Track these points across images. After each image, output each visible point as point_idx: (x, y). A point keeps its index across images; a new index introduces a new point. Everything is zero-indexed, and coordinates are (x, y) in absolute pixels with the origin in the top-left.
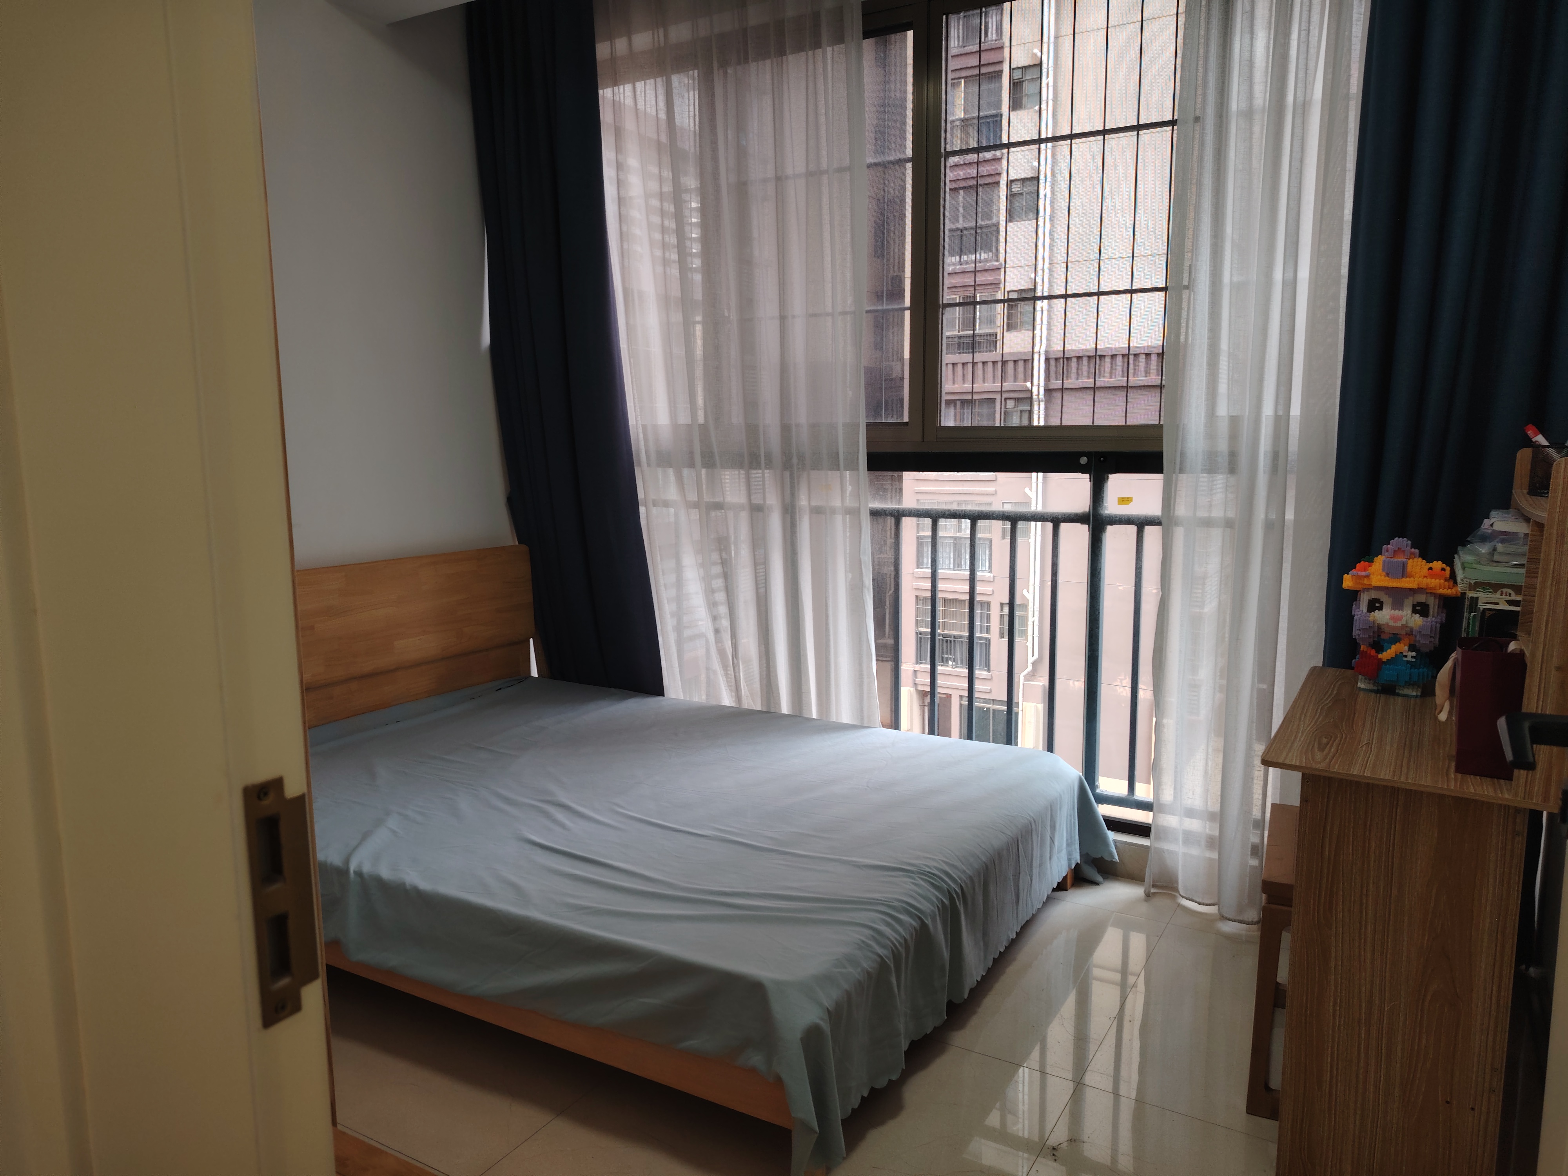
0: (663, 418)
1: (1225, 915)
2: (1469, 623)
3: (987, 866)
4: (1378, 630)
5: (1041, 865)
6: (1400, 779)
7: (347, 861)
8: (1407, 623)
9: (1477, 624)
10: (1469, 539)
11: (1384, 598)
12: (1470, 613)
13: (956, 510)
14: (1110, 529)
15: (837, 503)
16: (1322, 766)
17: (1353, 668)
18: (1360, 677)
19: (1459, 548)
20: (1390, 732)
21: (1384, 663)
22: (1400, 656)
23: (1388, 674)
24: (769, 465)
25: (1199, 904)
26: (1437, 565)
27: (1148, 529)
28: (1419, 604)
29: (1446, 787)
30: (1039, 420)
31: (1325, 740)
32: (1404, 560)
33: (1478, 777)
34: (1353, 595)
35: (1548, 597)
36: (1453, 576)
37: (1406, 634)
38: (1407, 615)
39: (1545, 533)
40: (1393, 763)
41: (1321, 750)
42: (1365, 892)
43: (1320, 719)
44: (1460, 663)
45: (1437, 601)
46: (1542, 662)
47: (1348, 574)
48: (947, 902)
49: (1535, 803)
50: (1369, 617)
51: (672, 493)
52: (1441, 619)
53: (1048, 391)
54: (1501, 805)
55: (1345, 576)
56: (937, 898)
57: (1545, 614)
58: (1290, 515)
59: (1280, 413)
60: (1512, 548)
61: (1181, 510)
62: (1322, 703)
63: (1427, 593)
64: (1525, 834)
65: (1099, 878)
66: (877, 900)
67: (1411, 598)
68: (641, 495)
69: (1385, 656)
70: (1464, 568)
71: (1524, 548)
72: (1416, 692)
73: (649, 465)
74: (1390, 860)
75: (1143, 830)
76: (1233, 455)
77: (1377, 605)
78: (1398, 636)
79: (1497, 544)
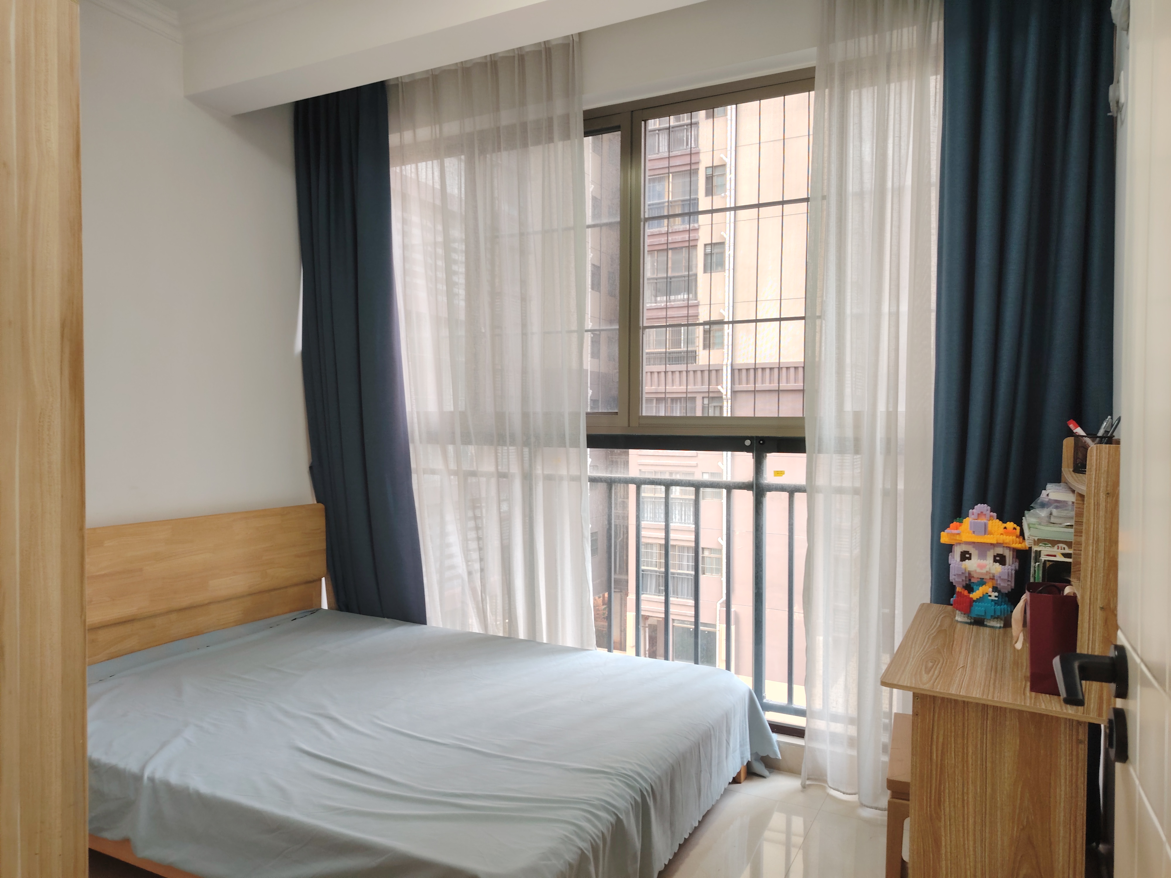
0: (431, 406)
1: (864, 803)
2: (1035, 571)
3: (673, 766)
4: (969, 576)
5: (719, 763)
6: (988, 698)
7: (143, 769)
8: (990, 570)
9: (1041, 572)
10: (1032, 505)
11: (972, 550)
12: (1035, 563)
13: (654, 478)
14: (769, 494)
15: (563, 472)
16: (927, 687)
17: (952, 605)
18: (957, 611)
19: (1026, 512)
20: (980, 656)
21: (974, 601)
22: (987, 595)
23: (978, 610)
24: (513, 443)
25: (844, 793)
26: (1010, 525)
27: (797, 495)
28: (998, 555)
29: (1023, 704)
30: (727, 413)
31: (930, 664)
32: (985, 521)
33: (1048, 695)
34: (949, 548)
35: (1091, 552)
36: (1022, 534)
37: (990, 579)
38: (990, 563)
39: (1085, 502)
40: (983, 684)
41: (928, 671)
42: (965, 790)
43: (927, 646)
44: (1029, 602)
45: (1011, 552)
46: (1090, 604)
47: (944, 531)
48: (639, 799)
49: (1092, 717)
50: (962, 565)
51: (438, 464)
52: (1015, 567)
53: (734, 392)
54: (1066, 719)
55: (942, 533)
56: (631, 796)
57: (1090, 565)
58: (901, 486)
59: (891, 409)
60: (1064, 513)
61: (821, 481)
62: (929, 633)
63: (1004, 547)
64: (1086, 742)
65: (765, 772)
66: (581, 799)
67: (992, 551)
68: (413, 465)
69: (975, 595)
70: (1029, 528)
71: (1071, 512)
72: (1000, 624)
73: (421, 442)
74: (984, 763)
75: (799, 732)
76: (857, 440)
77: (967, 556)
78: (984, 580)
79: (1052, 510)
